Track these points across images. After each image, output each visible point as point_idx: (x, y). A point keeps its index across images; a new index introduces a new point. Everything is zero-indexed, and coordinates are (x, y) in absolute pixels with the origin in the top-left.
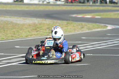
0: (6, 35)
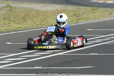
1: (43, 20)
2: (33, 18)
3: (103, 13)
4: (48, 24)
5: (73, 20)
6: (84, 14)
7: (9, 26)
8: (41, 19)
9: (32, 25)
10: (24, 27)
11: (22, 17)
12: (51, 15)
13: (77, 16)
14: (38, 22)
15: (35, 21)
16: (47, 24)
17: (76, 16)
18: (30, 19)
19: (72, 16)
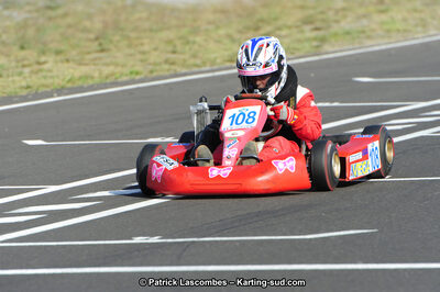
1: (178, 43)
2: (138, 38)
3: (421, 11)
4: (198, 62)
5: (299, 41)
6: (345, 17)
7: (41, 70)
8: (169, 42)
9: (133, 66)
10: (100, 74)
11: (92, 36)
12: (209, 23)
13: (318, 24)
14: (156, 53)
15: (146, 48)
16: (192, 61)
17: (312, 26)
18: (126, 42)
19: (297, 27)
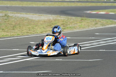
0: (21, 31)
